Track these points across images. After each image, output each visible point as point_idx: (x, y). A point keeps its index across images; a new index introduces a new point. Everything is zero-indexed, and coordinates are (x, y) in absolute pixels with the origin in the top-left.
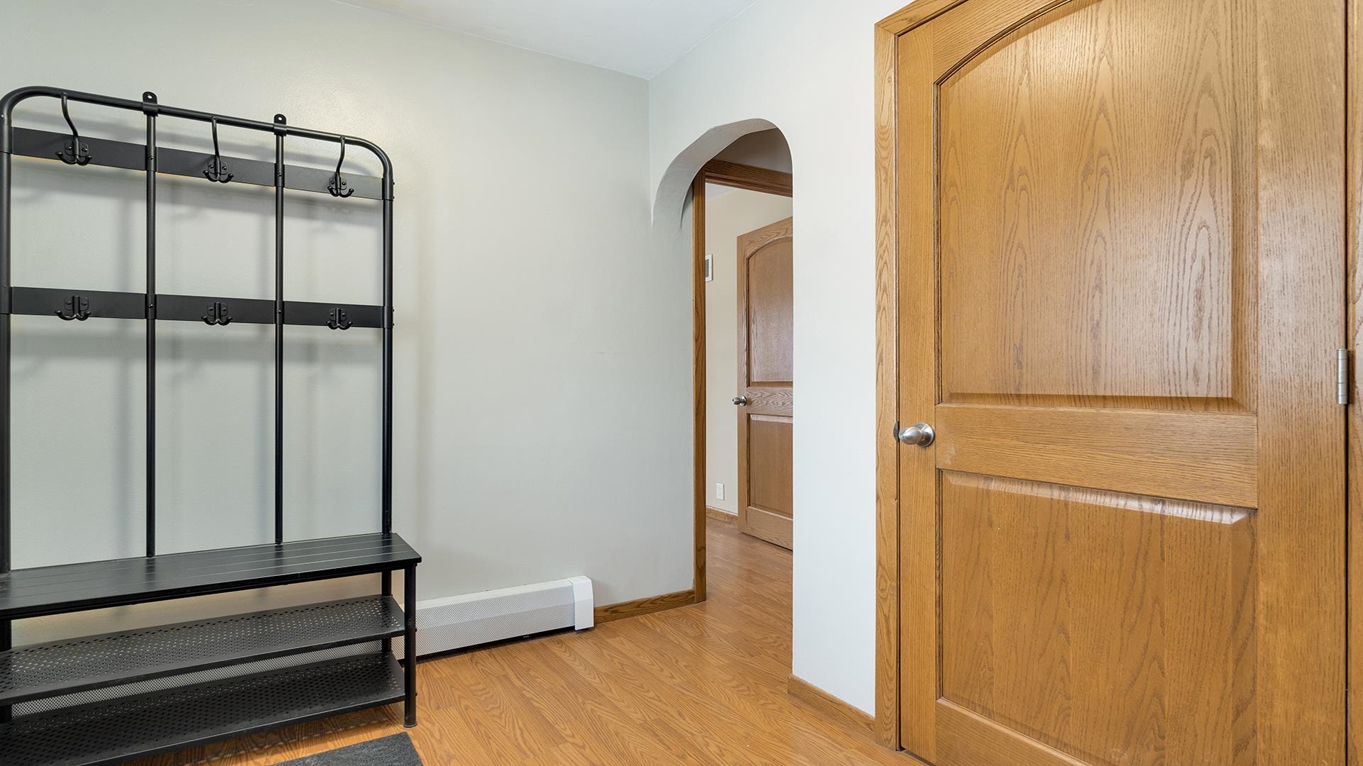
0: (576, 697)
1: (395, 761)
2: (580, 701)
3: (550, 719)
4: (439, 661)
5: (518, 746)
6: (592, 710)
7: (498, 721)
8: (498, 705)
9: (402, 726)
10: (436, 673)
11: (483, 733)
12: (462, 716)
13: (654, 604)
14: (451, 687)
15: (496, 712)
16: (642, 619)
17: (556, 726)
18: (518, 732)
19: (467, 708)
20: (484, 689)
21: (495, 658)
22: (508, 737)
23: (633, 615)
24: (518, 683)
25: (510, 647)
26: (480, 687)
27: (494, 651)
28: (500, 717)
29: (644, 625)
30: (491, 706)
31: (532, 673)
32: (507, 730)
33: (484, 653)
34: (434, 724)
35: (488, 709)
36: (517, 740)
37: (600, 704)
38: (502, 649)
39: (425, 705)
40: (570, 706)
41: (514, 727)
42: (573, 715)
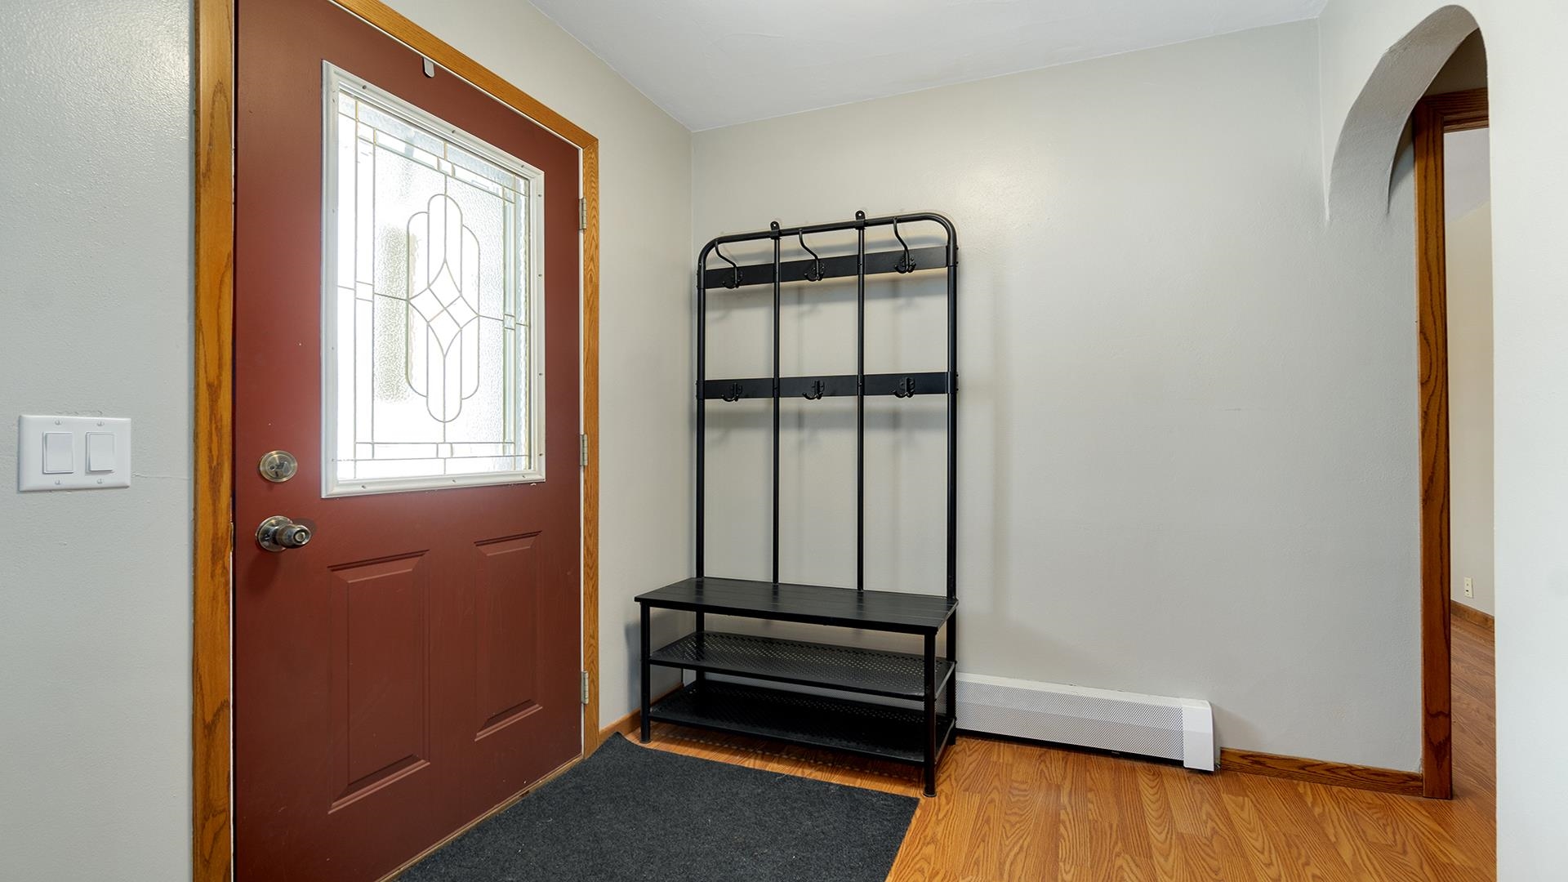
0: (1116, 843)
1: (887, 820)
2: (1117, 849)
3: (1062, 853)
4: (1010, 745)
5: (1002, 864)
6: (1121, 867)
7: (1008, 828)
8: (1021, 813)
9: (922, 792)
10: (995, 756)
11: (983, 832)
12: (979, 808)
13: (1334, 772)
14: (998, 775)
15: (1013, 819)
16: (1303, 788)
17: (1061, 864)
18: (1016, 849)
19: (992, 801)
20: (1025, 790)
21: (1066, 763)
22: (1001, 850)
23: (1290, 776)
24: (1064, 799)
25: (1094, 758)
26: (1024, 787)
27: (1072, 756)
28: (1013, 826)
29: (1301, 797)
30: (1016, 810)
31: (1090, 795)
32: (1007, 843)
33: (1059, 754)
34: (948, 804)
35: (1009, 812)
36: (1007, 856)
37: (1137, 866)
38: (1082, 756)
39: (958, 783)
40: (1099, 851)
41: (1017, 841)
42: (1091, 862)
